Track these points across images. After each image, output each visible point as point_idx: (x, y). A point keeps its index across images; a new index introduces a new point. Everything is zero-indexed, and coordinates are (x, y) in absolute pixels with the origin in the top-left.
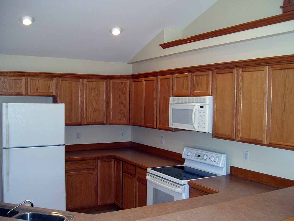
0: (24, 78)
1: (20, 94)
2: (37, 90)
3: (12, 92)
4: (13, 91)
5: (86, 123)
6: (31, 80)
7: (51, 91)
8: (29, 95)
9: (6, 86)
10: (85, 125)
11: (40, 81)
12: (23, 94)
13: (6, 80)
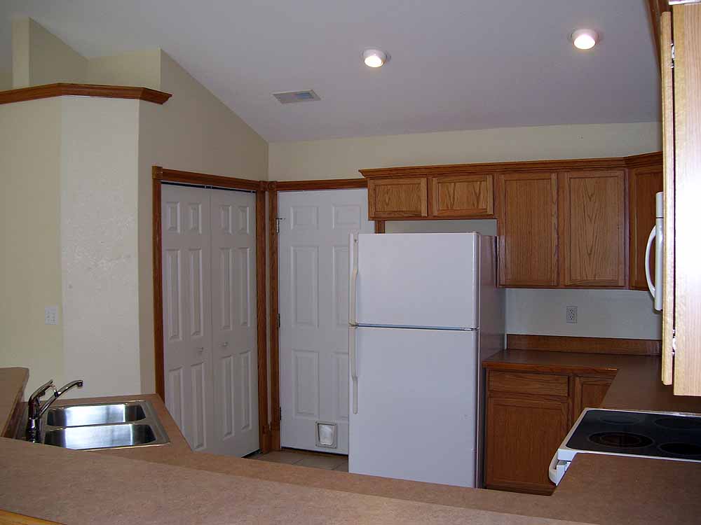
0: (423, 181)
1: (416, 216)
2: (452, 205)
3: (402, 211)
4: (404, 209)
5: (568, 282)
6: (439, 183)
7: (482, 205)
8: (436, 218)
9: (389, 199)
10: (567, 287)
11: (457, 184)
12: (423, 215)
13: (389, 186)
